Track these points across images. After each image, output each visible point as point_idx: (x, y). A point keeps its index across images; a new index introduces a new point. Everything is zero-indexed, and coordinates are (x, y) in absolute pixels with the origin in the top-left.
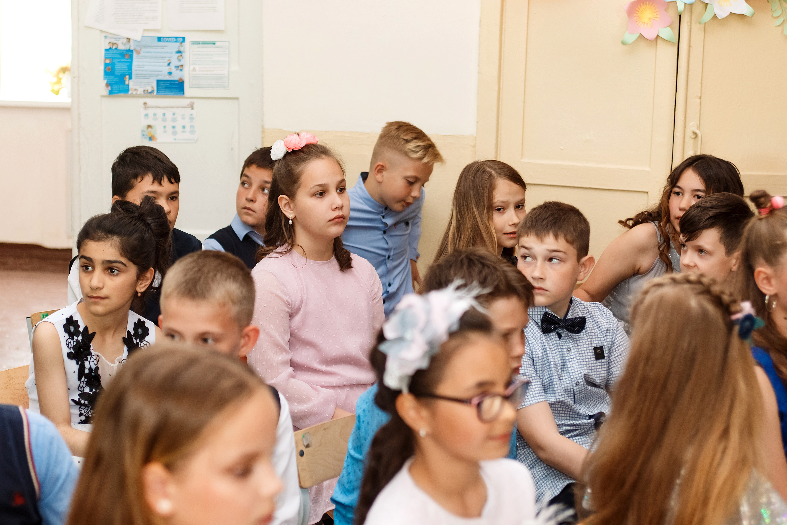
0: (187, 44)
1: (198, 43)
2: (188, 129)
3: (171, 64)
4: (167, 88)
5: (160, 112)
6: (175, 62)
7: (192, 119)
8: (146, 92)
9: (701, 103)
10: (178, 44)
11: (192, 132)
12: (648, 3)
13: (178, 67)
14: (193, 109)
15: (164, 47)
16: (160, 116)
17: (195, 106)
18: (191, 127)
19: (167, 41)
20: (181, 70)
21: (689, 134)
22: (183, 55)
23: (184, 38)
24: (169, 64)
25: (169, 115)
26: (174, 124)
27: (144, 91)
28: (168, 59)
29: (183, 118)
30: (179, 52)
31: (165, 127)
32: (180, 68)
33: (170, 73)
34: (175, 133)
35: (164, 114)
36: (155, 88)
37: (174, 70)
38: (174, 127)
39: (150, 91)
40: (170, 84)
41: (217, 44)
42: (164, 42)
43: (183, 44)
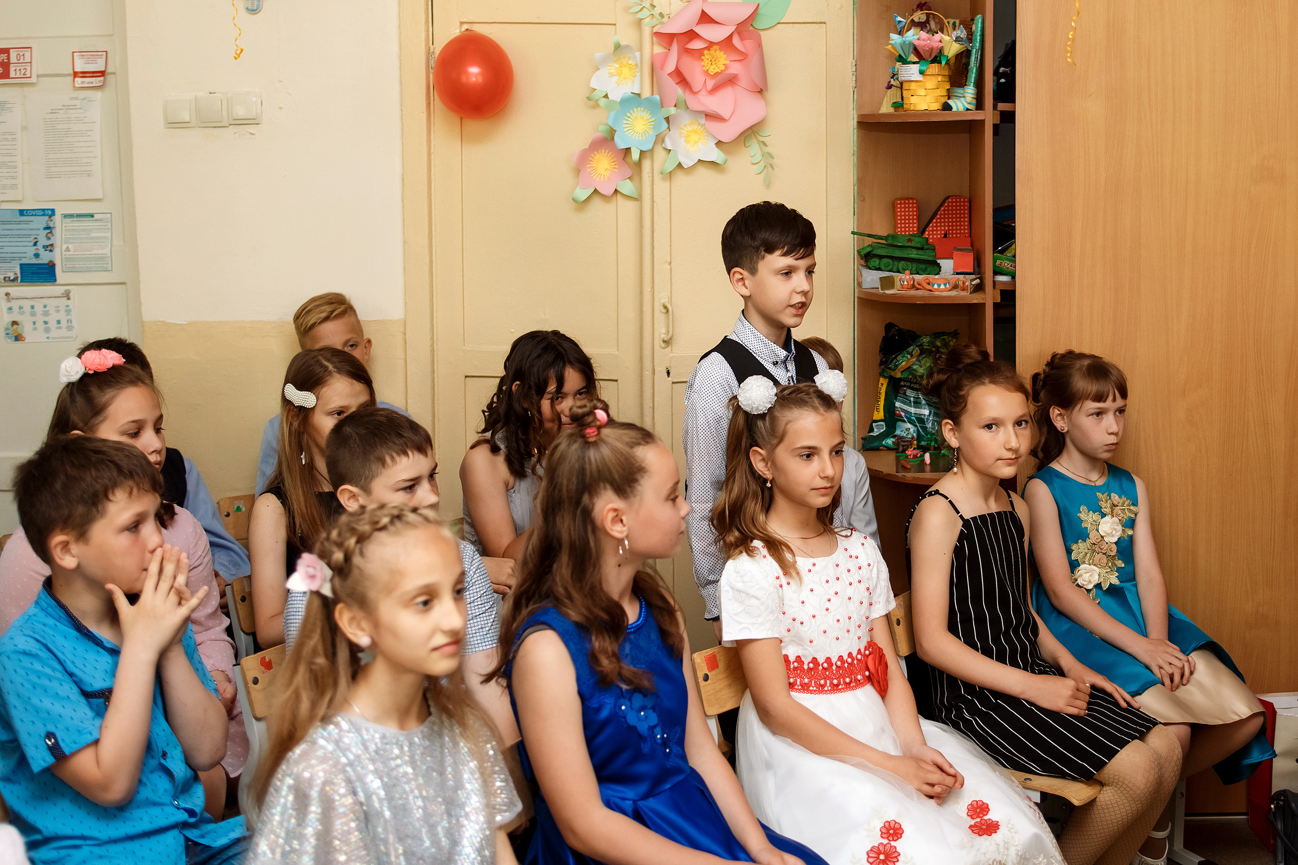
0: (57, 218)
1: (71, 216)
2: (64, 324)
3: (38, 244)
4: (33, 273)
5: (27, 304)
6: (43, 241)
7: (68, 311)
8: (7, 279)
9: (671, 270)
10: (47, 218)
11: (70, 328)
12: (603, 151)
13: (47, 246)
14: (69, 299)
15: (27, 222)
16: (27, 308)
17: (71, 295)
18: (68, 321)
19: (32, 215)
20: (51, 251)
21: (658, 308)
22: (53, 231)
23: (53, 211)
24: (35, 244)
25: (39, 308)
26: (46, 319)
27: (5, 278)
28: (32, 239)
29: (58, 311)
30: (48, 228)
31: (34, 323)
32: (50, 248)
33: (37, 256)
34: (47, 330)
35: (32, 307)
36: (19, 275)
37: (41, 251)
38: (46, 323)
39: (12, 278)
40: (38, 269)
41: (96, 216)
42: (28, 215)
43: (53, 218)
